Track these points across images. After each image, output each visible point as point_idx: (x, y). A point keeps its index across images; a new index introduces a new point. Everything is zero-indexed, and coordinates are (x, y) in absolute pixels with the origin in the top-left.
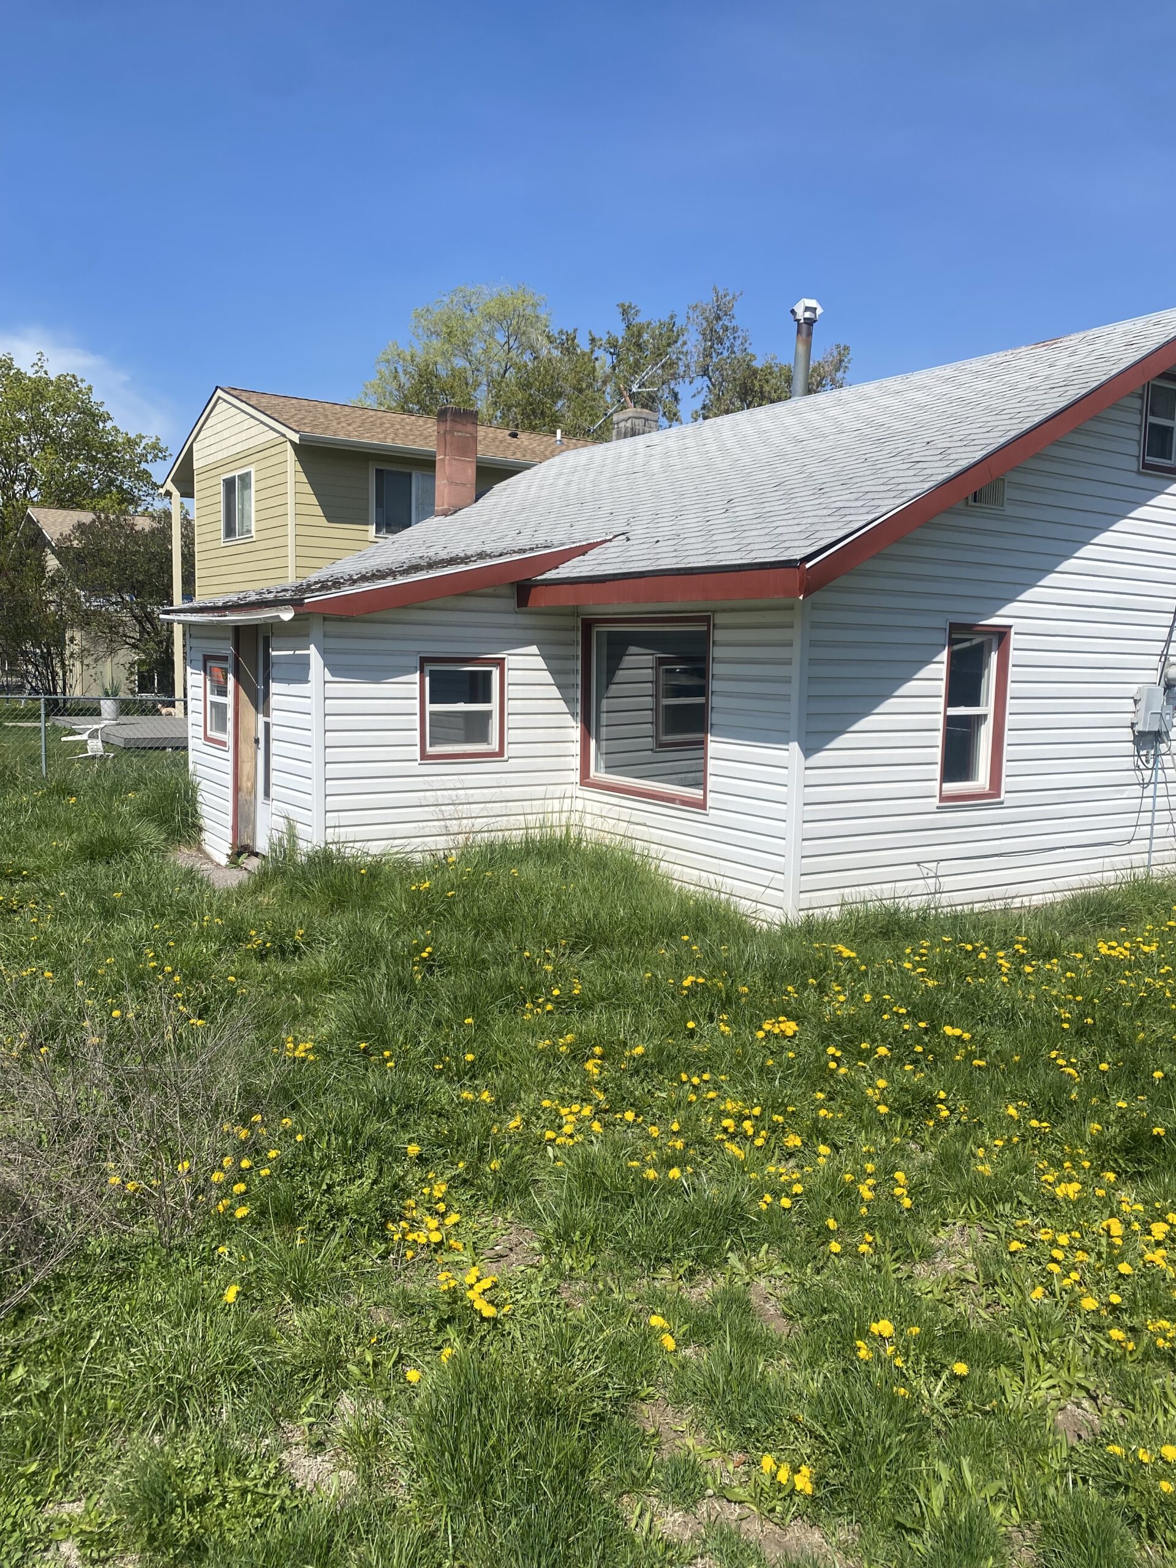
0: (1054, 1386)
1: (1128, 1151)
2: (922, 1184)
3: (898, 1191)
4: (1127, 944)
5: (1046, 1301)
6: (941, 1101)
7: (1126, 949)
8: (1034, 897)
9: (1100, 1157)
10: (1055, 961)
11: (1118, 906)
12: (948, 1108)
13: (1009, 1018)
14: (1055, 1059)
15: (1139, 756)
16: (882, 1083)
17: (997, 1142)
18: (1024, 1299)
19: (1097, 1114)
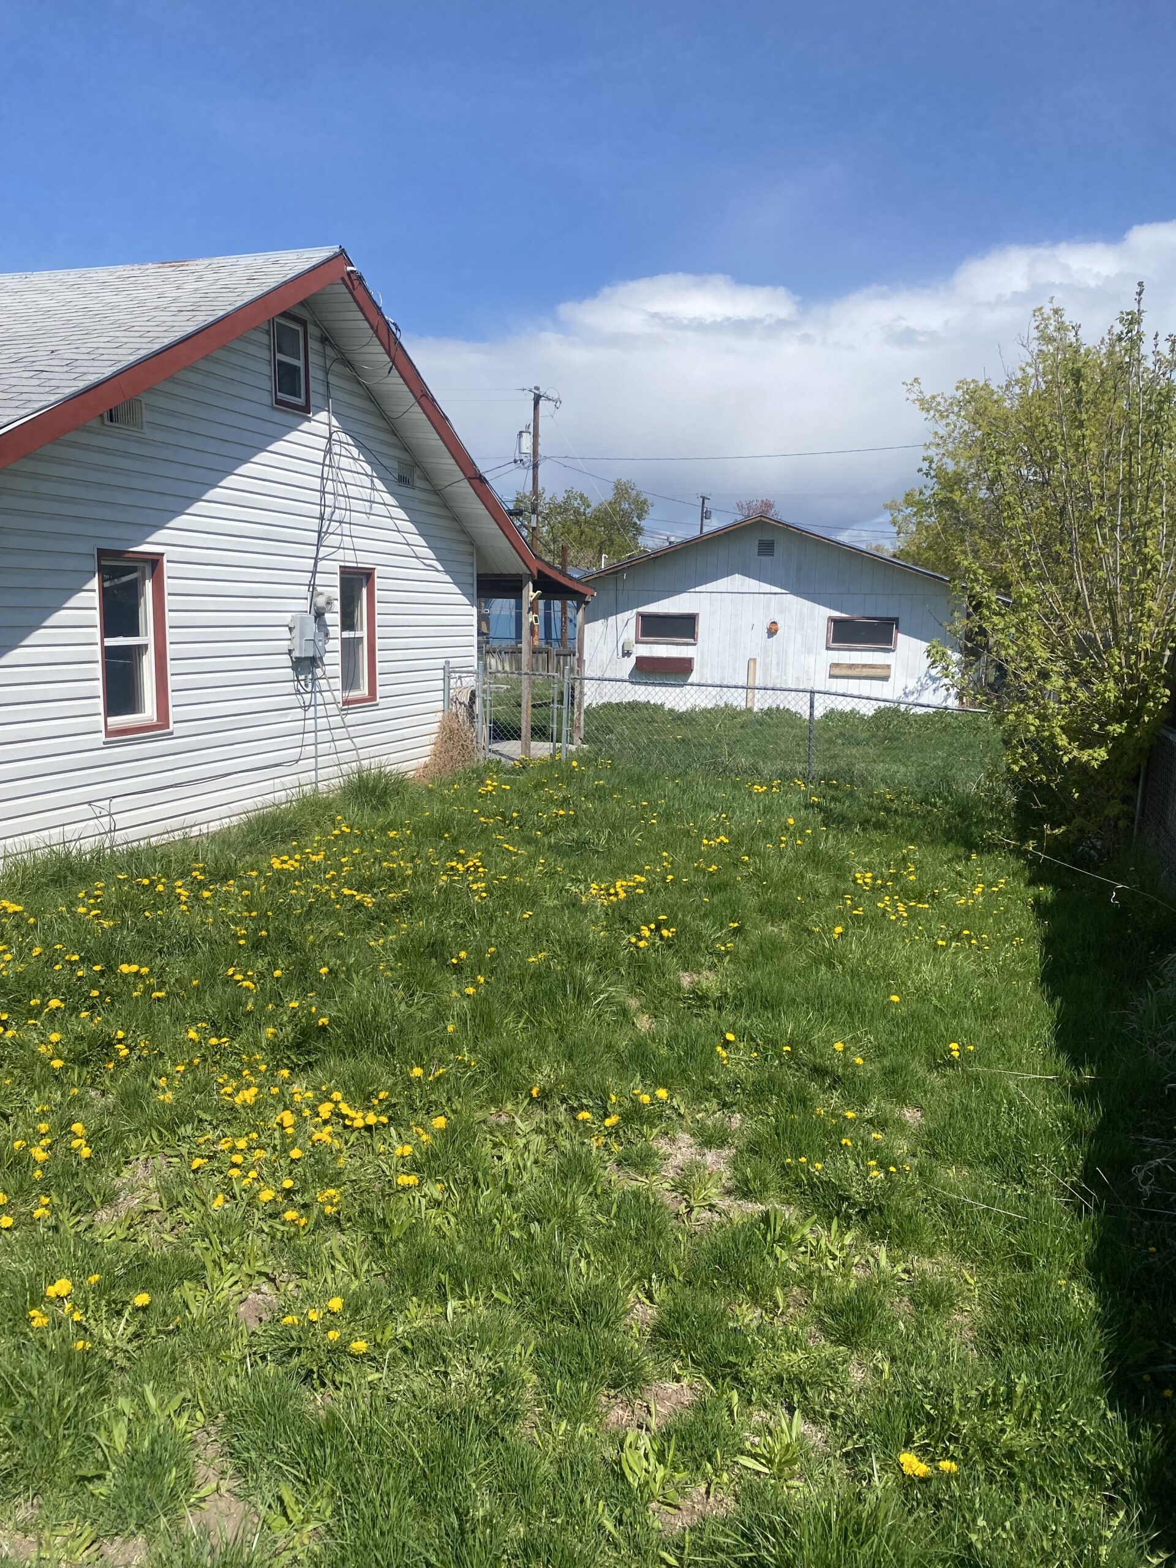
0: (236, 1282)
1: (299, 1046)
2: (102, 1129)
3: (75, 1143)
4: (297, 857)
5: (227, 1206)
6: (120, 1041)
7: (296, 861)
8: (211, 824)
9: (275, 1058)
10: (231, 882)
11: (290, 824)
12: (127, 1046)
13: (188, 945)
14: (233, 975)
15: (299, 681)
16: (55, 1037)
17: (178, 1068)
18: (206, 1210)
19: (271, 1019)
